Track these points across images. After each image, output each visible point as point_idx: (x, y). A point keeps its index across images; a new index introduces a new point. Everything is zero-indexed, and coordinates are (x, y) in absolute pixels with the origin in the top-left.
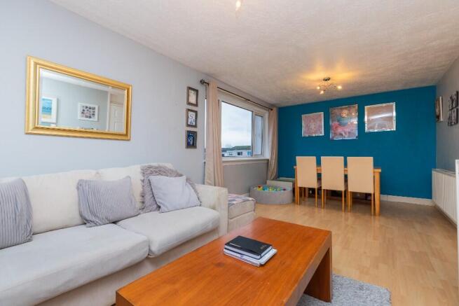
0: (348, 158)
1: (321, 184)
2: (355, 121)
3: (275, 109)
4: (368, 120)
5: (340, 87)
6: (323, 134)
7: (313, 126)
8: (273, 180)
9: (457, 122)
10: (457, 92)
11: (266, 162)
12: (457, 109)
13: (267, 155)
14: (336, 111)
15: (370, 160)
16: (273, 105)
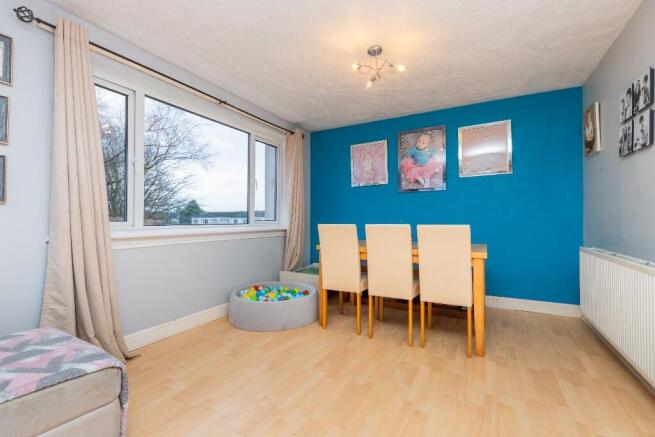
0: (419, 226)
1: (366, 283)
2: (440, 158)
3: (298, 132)
4: (464, 158)
5: (401, 68)
6: (387, 182)
7: (368, 165)
8: (295, 269)
9: (652, 142)
10: (652, 71)
11: (281, 234)
12: (652, 112)
13: (284, 222)
14: (409, 138)
15: (464, 231)
16: (297, 125)
